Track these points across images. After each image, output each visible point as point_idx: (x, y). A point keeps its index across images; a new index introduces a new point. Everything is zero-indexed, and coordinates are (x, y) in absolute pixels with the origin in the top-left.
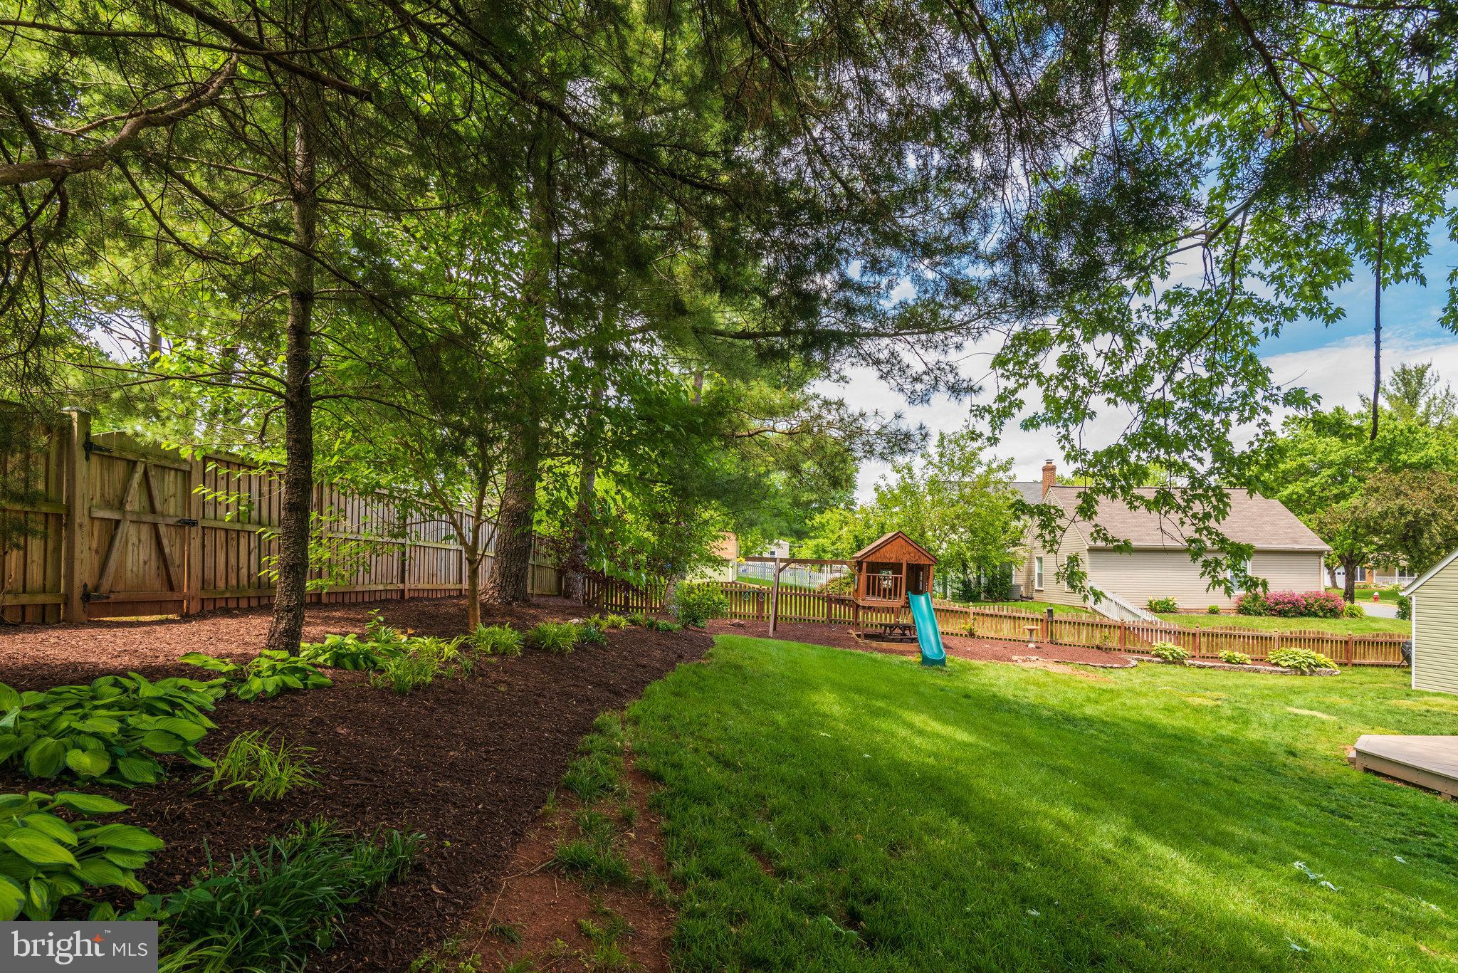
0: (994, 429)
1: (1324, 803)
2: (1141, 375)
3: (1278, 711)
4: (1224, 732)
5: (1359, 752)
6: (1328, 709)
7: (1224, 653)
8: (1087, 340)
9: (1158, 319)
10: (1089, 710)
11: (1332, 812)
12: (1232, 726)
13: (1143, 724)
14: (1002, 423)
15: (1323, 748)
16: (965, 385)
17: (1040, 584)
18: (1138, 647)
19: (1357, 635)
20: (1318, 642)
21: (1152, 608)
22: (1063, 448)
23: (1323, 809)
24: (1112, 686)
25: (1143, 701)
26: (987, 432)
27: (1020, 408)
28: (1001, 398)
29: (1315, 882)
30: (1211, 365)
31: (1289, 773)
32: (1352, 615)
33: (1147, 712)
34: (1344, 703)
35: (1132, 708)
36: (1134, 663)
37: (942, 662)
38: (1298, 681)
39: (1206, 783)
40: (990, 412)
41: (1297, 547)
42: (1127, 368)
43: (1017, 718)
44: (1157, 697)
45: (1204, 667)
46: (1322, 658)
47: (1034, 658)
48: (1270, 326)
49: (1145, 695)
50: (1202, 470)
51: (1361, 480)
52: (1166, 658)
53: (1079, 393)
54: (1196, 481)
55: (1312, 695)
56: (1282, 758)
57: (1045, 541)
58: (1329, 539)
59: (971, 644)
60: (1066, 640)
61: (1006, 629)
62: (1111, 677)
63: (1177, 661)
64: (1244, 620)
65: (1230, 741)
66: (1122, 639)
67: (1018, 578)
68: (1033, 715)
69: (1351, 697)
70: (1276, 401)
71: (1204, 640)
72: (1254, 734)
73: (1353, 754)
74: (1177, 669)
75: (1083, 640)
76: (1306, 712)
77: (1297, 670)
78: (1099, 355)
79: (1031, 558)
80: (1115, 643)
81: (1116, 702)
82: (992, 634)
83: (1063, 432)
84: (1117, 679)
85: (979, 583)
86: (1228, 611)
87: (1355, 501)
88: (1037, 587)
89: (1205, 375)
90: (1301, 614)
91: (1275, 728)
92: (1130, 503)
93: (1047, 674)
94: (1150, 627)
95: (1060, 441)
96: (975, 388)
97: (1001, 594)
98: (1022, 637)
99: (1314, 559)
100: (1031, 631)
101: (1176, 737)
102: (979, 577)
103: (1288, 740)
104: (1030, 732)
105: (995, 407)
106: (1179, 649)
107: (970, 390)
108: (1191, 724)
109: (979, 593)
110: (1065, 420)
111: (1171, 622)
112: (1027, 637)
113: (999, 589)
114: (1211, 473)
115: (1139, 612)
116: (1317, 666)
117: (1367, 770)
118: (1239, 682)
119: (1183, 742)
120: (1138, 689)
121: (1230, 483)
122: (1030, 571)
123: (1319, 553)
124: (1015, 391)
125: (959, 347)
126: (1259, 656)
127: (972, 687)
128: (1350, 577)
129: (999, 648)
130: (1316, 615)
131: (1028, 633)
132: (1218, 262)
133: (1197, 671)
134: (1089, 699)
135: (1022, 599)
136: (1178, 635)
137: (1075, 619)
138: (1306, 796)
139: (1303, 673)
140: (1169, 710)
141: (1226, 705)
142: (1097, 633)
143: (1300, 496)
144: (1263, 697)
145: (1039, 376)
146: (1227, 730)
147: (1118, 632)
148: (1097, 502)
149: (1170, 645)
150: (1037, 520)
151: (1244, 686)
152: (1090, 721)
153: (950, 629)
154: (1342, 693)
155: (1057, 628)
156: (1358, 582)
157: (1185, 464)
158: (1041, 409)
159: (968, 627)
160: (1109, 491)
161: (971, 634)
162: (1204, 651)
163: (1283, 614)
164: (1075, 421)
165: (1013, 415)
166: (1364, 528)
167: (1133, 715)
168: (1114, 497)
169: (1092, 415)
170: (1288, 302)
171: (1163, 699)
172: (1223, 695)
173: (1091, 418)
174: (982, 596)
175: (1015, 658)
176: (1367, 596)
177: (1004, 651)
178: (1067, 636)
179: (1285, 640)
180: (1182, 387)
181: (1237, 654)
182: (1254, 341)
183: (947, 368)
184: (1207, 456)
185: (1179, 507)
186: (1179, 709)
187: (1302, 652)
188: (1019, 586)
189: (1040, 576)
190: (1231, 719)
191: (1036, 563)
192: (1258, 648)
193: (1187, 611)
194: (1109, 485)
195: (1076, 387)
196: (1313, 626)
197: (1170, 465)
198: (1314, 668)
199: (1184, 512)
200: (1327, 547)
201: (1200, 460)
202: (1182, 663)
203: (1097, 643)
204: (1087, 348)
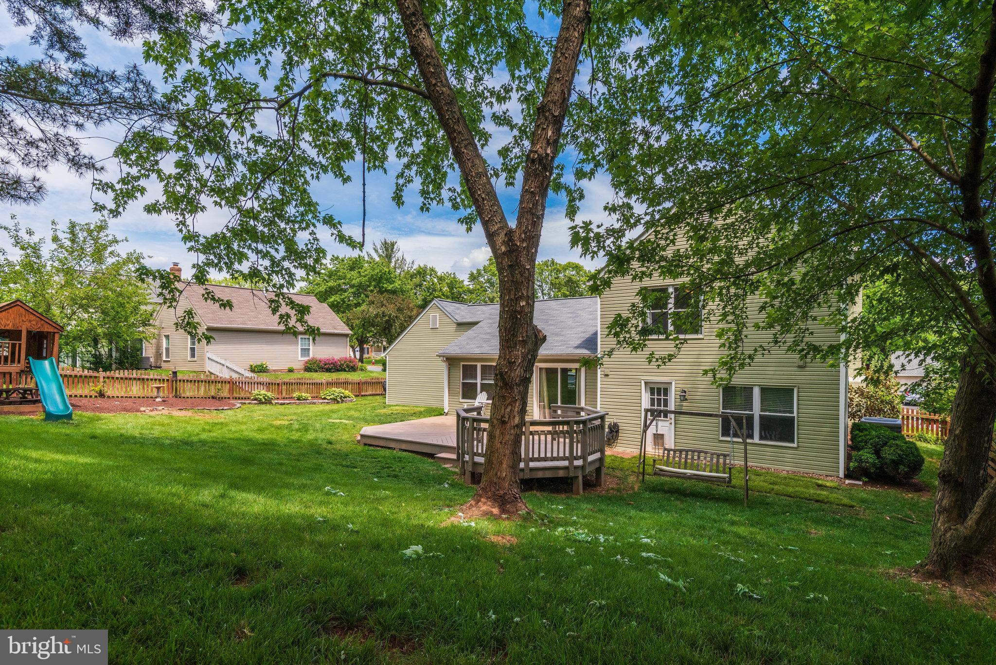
0: (118, 206)
1: (344, 463)
2: (238, 189)
3: (324, 422)
4: (293, 438)
5: (362, 436)
6: (349, 418)
7: (296, 394)
8: (199, 155)
9: (249, 154)
10: (204, 436)
11: (348, 466)
12: (299, 434)
13: (244, 440)
14: (125, 202)
15: (346, 437)
16: (86, 161)
17: (168, 356)
18: (242, 395)
19: (363, 380)
20: (345, 384)
21: (252, 370)
22: (181, 231)
23: (343, 466)
24: (223, 420)
25: (243, 427)
26: (111, 205)
27: (142, 194)
28: (123, 181)
29: (335, 494)
30: (282, 191)
31: (328, 453)
32: (362, 370)
33: (246, 433)
34: (356, 414)
35: (236, 432)
36: (239, 405)
37: (69, 417)
38: (335, 407)
39: (281, 464)
40: (114, 190)
41: (336, 331)
42: (229, 182)
43: (141, 446)
44: (254, 424)
45: (284, 404)
46: (347, 393)
47: (160, 408)
48: (315, 173)
49: (245, 423)
50: (278, 257)
51: (367, 296)
52: (261, 400)
53: (193, 192)
54: (274, 263)
55: (342, 412)
56: (324, 446)
57: (165, 299)
58: (352, 328)
59: (100, 402)
60: (188, 394)
61: (136, 389)
62: (222, 415)
63: (268, 401)
64: (308, 375)
65: (297, 441)
66: (231, 391)
67: (148, 351)
68: (157, 443)
69: (360, 411)
70: (318, 221)
71: (284, 387)
72: (310, 436)
73: (359, 438)
74: (268, 406)
75: (202, 392)
76: (338, 421)
77: (335, 401)
78: (207, 167)
79: (159, 335)
80: (225, 393)
81: (225, 430)
82: (123, 394)
83: (181, 219)
84: (226, 416)
85: (110, 356)
86: (299, 370)
87: (364, 307)
88: (164, 359)
89: (280, 197)
90: (338, 370)
91: (322, 431)
92: (232, 275)
93: (171, 417)
94: (250, 381)
95: (178, 225)
96: (98, 165)
97: (132, 364)
98: (150, 394)
99: (344, 339)
100: (158, 388)
101: (264, 444)
102: (110, 350)
103: (328, 436)
104: (153, 453)
105: (118, 187)
106: (269, 394)
107: (91, 166)
108: (274, 436)
109: (111, 365)
110: (182, 210)
111: (264, 378)
112: (155, 393)
113: (130, 360)
114: (284, 259)
115: (242, 372)
116: (345, 397)
117: (365, 444)
118: (304, 410)
119: (269, 446)
120: (241, 420)
121: (294, 266)
122: (158, 347)
123: (346, 335)
124: (137, 179)
125: (79, 126)
126: (316, 395)
127: (99, 431)
128: (362, 351)
129: (128, 404)
130: (345, 370)
131: (155, 390)
132: (286, 126)
133: (280, 406)
134: (204, 430)
135: (151, 367)
136: (268, 385)
137: (195, 378)
138: (336, 462)
139: (338, 402)
140: (260, 430)
141: (296, 422)
142: (212, 387)
143: (338, 303)
144: (316, 416)
145: (159, 172)
146: (295, 436)
147: (228, 386)
148: (208, 272)
149: (263, 392)
150: (158, 282)
151: (307, 412)
152: (203, 443)
153: (79, 392)
154: (356, 410)
155: (180, 386)
156: (366, 356)
157: (268, 252)
158: (163, 199)
159: (97, 389)
160: (216, 265)
161: (101, 395)
162: (284, 395)
163: (328, 370)
164: (191, 212)
165: (136, 198)
166: (367, 323)
167: (237, 435)
168: (220, 270)
169: (203, 209)
170: (324, 162)
171: (257, 424)
172: (294, 417)
173: (202, 210)
174: (114, 367)
175: (142, 409)
176: (370, 363)
177: (132, 405)
178: (189, 391)
179: (329, 384)
180: (266, 203)
181: (303, 394)
182: (306, 182)
183: (67, 142)
184: (282, 248)
185: (264, 279)
186: (267, 429)
187: (337, 390)
188: (148, 358)
189: (167, 350)
190: (298, 430)
191: (164, 340)
192: (315, 390)
193: (274, 371)
194: (216, 261)
195: (190, 187)
196: (343, 376)
197: (258, 252)
198: (343, 399)
199: (268, 283)
200: (350, 332)
201: (277, 250)
202: (271, 403)
203: (213, 394)
204: (198, 160)
